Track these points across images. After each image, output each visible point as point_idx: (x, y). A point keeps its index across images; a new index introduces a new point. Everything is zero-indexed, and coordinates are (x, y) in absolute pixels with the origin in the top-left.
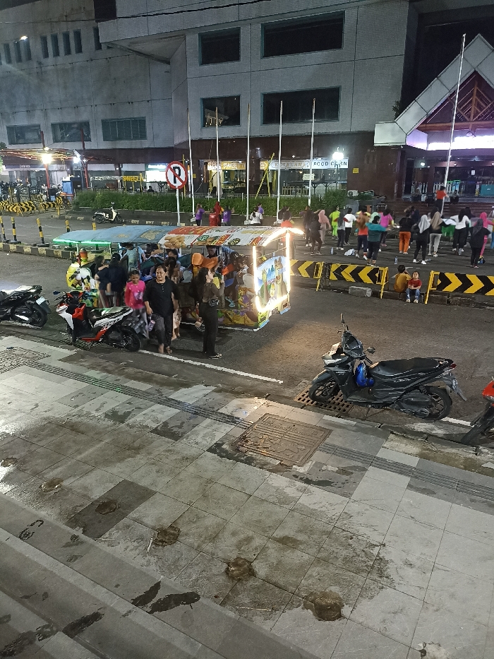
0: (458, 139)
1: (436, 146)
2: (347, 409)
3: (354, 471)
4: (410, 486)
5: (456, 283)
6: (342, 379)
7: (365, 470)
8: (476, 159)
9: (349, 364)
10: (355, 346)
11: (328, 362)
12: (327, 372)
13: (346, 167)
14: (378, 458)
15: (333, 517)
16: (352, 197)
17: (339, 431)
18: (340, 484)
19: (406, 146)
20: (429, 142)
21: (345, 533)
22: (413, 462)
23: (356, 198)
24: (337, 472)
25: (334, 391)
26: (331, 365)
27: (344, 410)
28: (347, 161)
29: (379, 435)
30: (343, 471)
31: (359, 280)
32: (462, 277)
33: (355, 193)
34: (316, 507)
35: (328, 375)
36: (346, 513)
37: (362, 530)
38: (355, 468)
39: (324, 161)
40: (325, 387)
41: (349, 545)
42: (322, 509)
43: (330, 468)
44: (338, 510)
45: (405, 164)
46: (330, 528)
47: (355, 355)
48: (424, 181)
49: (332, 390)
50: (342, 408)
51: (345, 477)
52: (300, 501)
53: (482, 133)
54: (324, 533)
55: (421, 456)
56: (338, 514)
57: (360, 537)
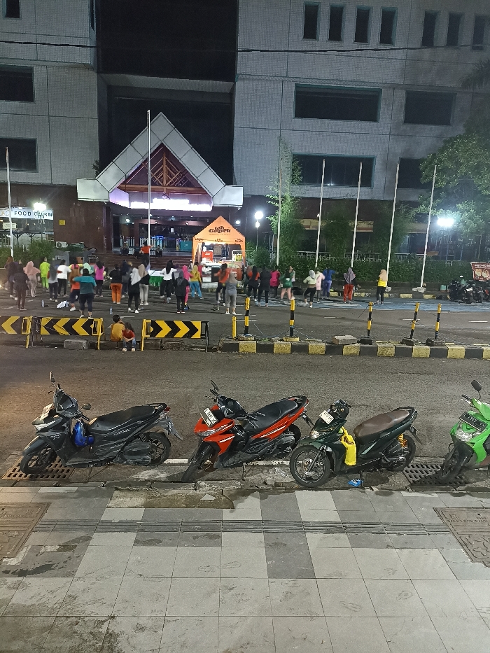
0: (155, 200)
1: (137, 205)
2: (67, 475)
3: (76, 544)
4: (137, 542)
5: (166, 329)
6: (58, 443)
7: (89, 538)
8: (174, 219)
9: (65, 425)
10: (69, 404)
11: (40, 427)
12: (39, 438)
13: (51, 218)
14: (103, 522)
15: (55, 606)
16: (60, 249)
17: (58, 502)
18: (62, 564)
19: (109, 203)
20: (130, 200)
21: (69, 620)
22: (138, 515)
23: (64, 250)
24: (58, 550)
25: (50, 457)
26: (44, 430)
27: (65, 477)
28: (51, 212)
29: (102, 495)
30: (65, 548)
31: (73, 333)
32: (171, 324)
33: (64, 245)
34: (34, 601)
35: (41, 441)
36: (70, 596)
37: (89, 609)
38: (78, 540)
39: (27, 211)
40: (39, 456)
41: (75, 632)
42: (40, 602)
43: (49, 548)
44: (61, 596)
45: (112, 220)
46: (51, 620)
47: (70, 415)
48: (131, 236)
49: (48, 457)
50: (62, 475)
51: (68, 554)
52: (13, 601)
53: (175, 197)
54: (43, 629)
55: (147, 506)
56: (61, 600)
57: (86, 619)
